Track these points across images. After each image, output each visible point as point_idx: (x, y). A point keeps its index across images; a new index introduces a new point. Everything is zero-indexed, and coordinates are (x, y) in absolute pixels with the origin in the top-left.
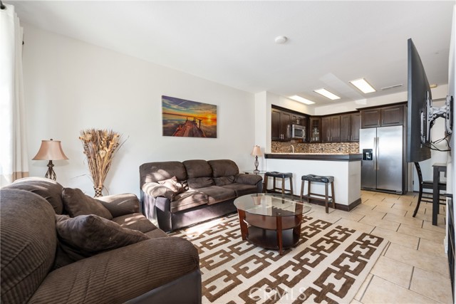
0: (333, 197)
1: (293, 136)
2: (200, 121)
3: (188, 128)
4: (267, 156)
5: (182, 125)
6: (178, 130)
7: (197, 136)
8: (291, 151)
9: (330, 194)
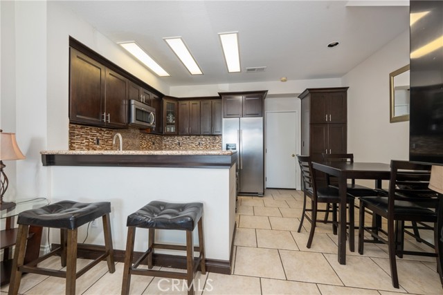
0: (201, 249)
1: (133, 120)
4: (50, 160)
8: (117, 147)
9: (196, 243)
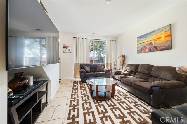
2: (155, 41)
3: (148, 47)
5: (145, 47)
6: (143, 50)
7: (154, 51)
